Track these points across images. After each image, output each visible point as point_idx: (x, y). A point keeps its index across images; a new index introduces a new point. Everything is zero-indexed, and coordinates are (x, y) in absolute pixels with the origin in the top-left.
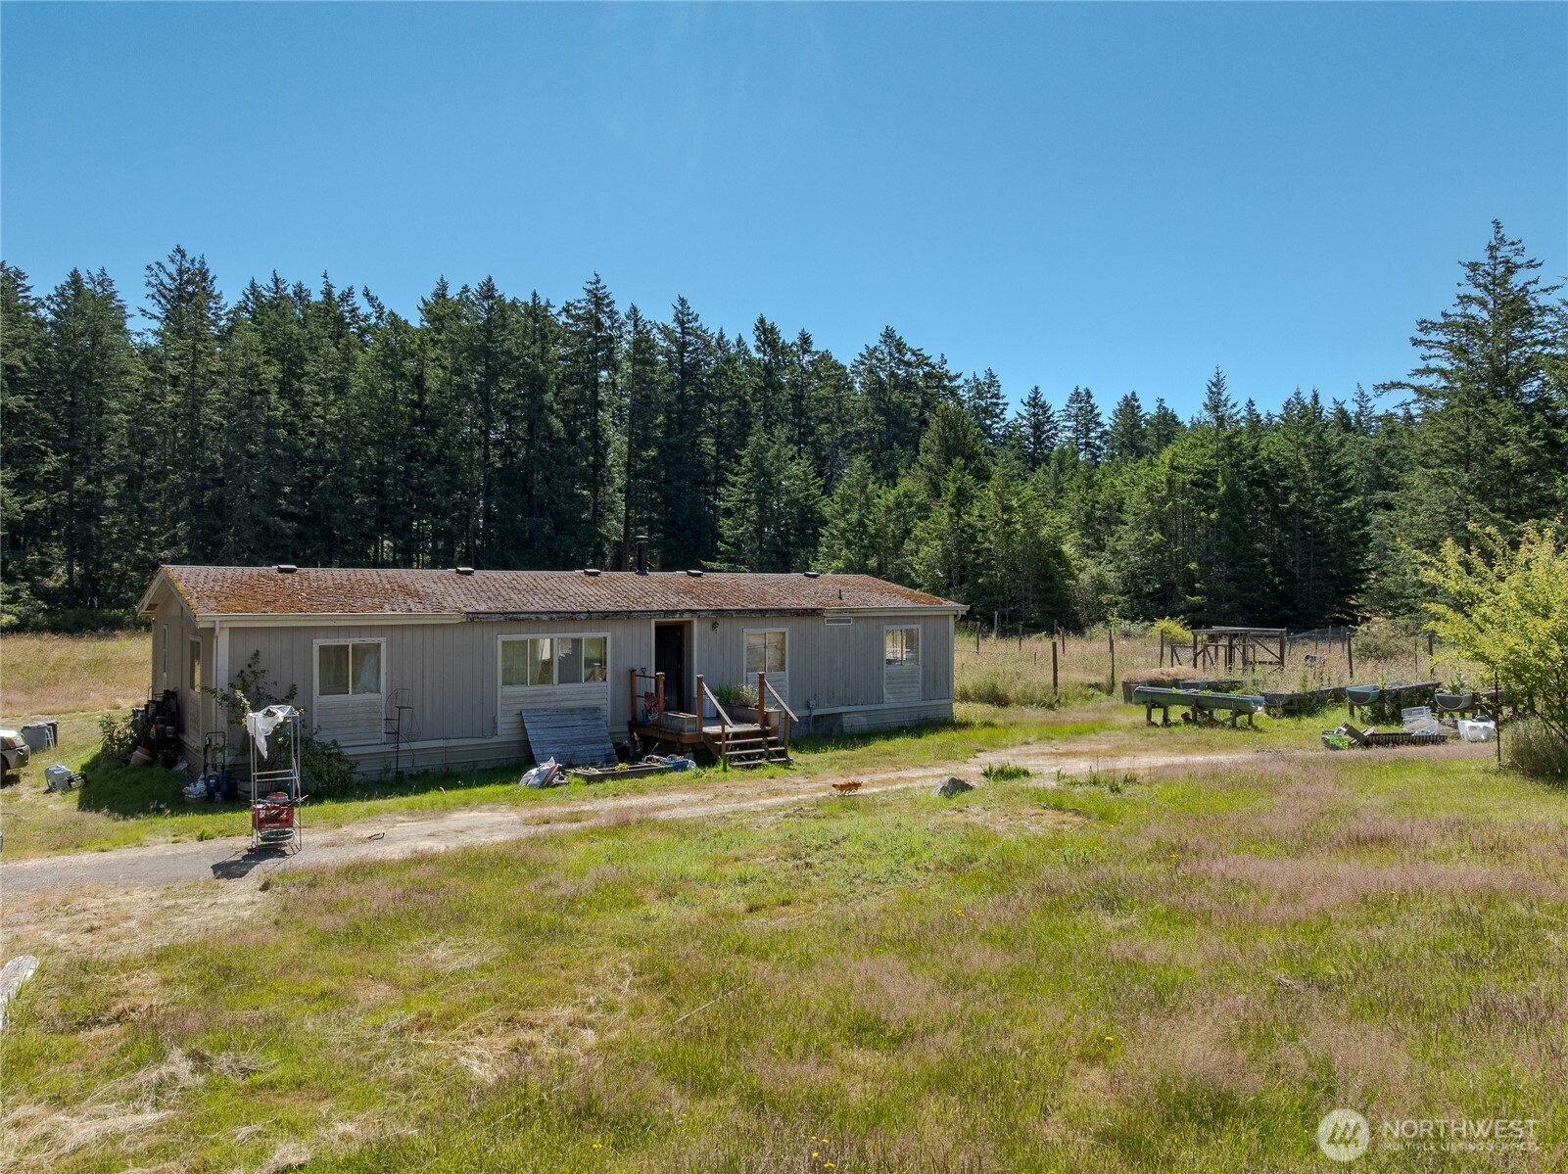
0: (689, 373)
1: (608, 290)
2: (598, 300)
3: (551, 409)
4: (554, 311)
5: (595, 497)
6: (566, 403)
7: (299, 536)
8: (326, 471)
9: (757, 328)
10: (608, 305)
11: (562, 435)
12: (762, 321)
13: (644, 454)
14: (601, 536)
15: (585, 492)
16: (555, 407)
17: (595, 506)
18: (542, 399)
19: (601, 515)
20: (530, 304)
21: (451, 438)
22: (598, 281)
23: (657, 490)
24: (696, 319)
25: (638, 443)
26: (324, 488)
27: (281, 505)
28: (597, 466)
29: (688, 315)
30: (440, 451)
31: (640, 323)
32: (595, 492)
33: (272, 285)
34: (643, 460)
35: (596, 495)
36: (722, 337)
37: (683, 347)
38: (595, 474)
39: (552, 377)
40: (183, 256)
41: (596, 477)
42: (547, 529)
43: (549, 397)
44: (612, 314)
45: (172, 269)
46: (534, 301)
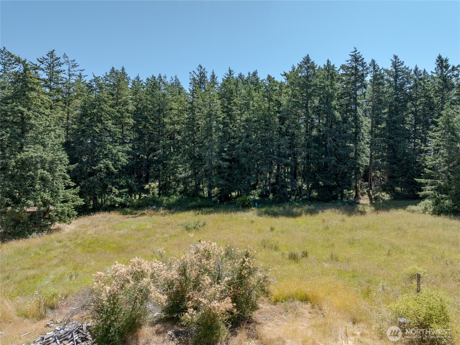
0: (399, 88)
1: (360, 54)
2: (356, 58)
3: (335, 109)
4: (337, 69)
5: (356, 147)
6: (341, 106)
7: (230, 168)
8: (240, 141)
9: (438, 61)
10: (361, 60)
11: (340, 119)
12: (440, 57)
13: (379, 126)
14: (359, 164)
15: (351, 145)
16: (337, 107)
17: (356, 151)
18: (331, 104)
19: (359, 155)
20: (326, 65)
21: (291, 124)
22: (356, 51)
23: (386, 142)
24: (402, 64)
25: (376, 122)
26: (239, 148)
27: (223, 155)
28: (356, 133)
29: (398, 63)
30: (286, 130)
31: (376, 67)
32: (356, 144)
33: (228, 73)
34: (379, 129)
35: (356, 145)
36: (416, 69)
37: (396, 77)
38: (356, 137)
39: (336, 94)
40: (201, 68)
41: (356, 138)
42: (333, 162)
43: (334, 103)
44: (363, 65)
45: (198, 73)
46: (328, 63)
